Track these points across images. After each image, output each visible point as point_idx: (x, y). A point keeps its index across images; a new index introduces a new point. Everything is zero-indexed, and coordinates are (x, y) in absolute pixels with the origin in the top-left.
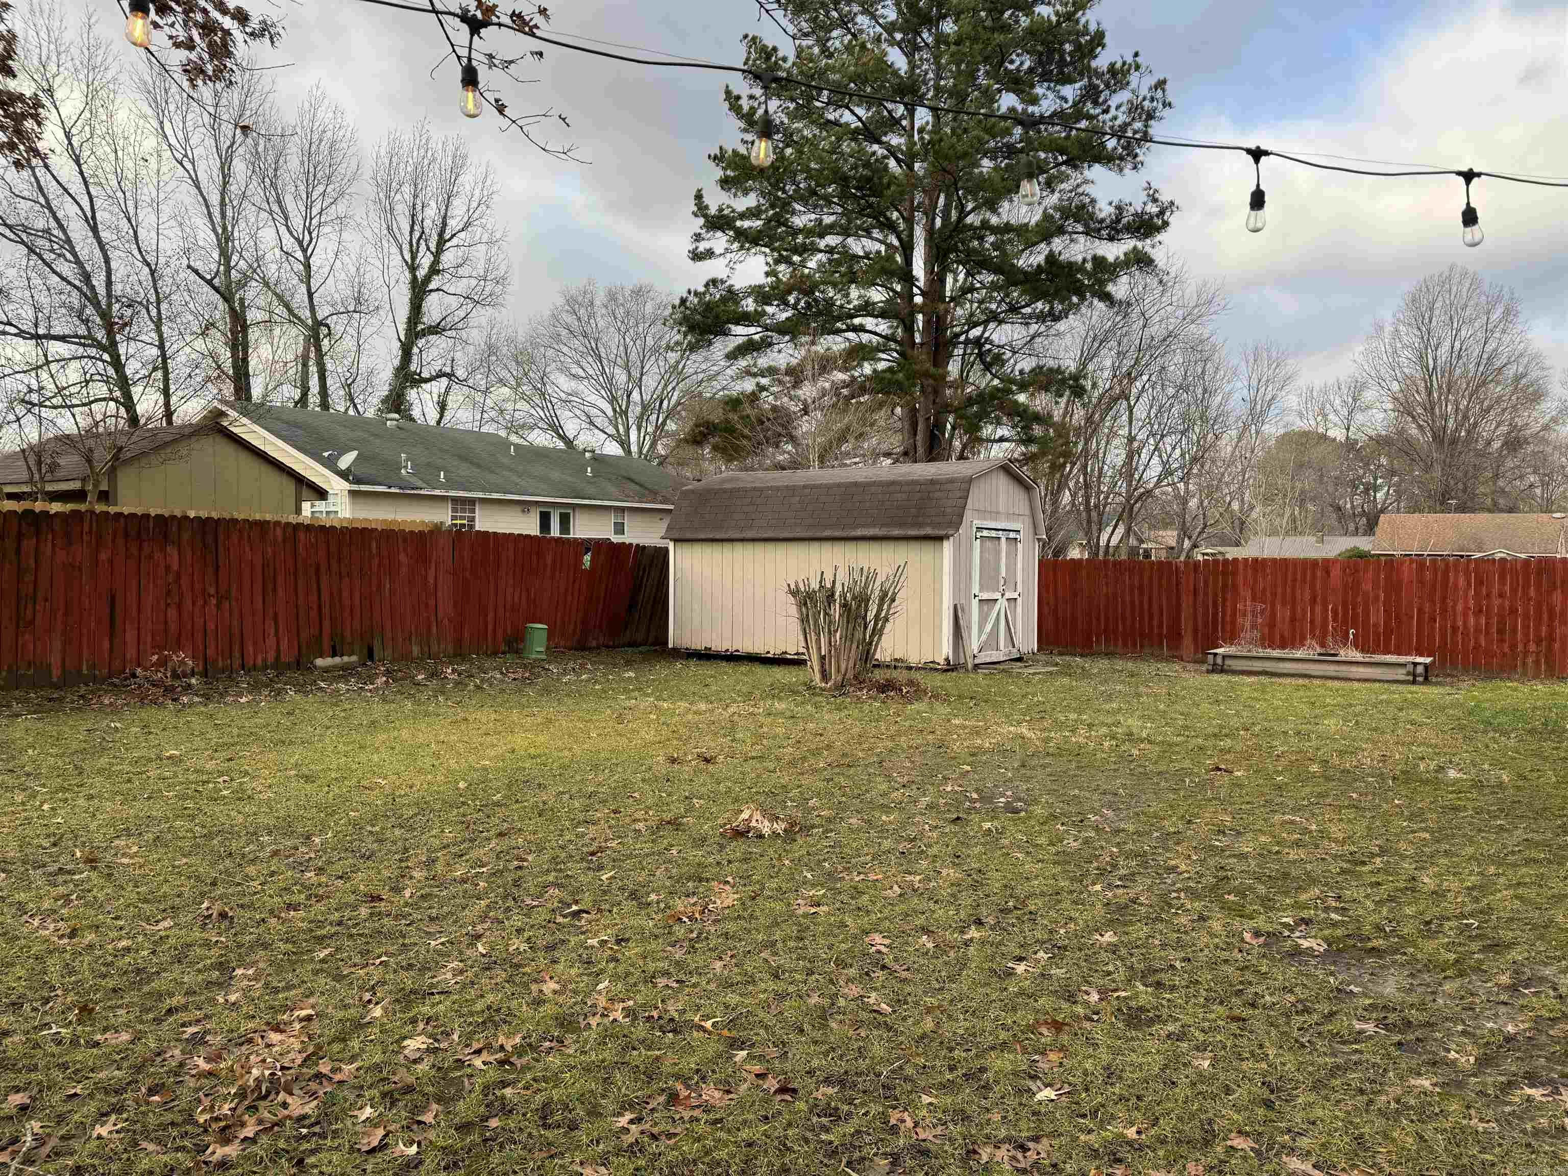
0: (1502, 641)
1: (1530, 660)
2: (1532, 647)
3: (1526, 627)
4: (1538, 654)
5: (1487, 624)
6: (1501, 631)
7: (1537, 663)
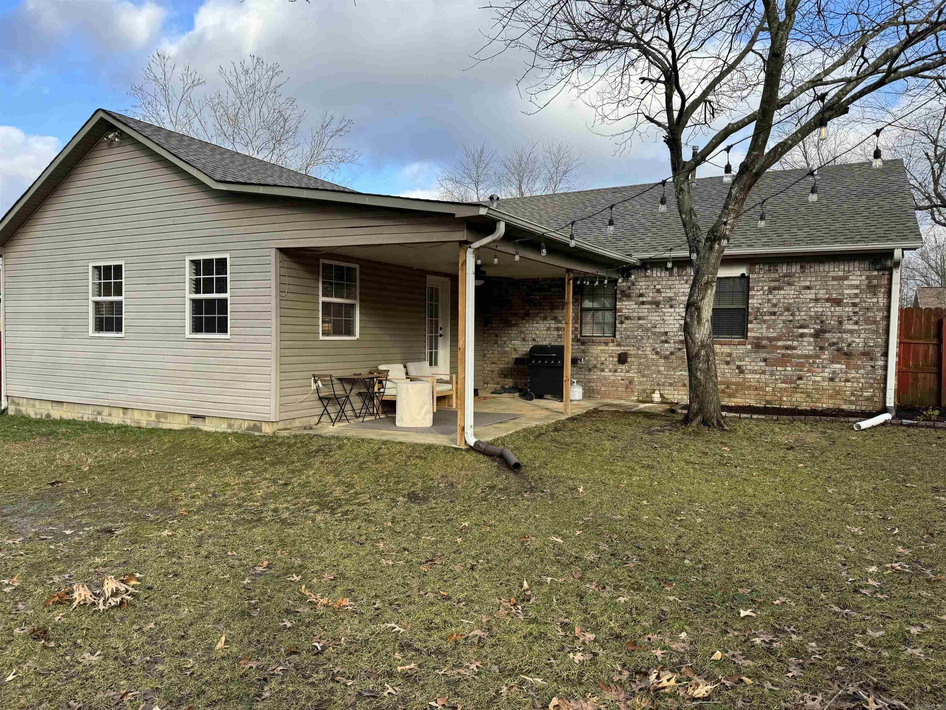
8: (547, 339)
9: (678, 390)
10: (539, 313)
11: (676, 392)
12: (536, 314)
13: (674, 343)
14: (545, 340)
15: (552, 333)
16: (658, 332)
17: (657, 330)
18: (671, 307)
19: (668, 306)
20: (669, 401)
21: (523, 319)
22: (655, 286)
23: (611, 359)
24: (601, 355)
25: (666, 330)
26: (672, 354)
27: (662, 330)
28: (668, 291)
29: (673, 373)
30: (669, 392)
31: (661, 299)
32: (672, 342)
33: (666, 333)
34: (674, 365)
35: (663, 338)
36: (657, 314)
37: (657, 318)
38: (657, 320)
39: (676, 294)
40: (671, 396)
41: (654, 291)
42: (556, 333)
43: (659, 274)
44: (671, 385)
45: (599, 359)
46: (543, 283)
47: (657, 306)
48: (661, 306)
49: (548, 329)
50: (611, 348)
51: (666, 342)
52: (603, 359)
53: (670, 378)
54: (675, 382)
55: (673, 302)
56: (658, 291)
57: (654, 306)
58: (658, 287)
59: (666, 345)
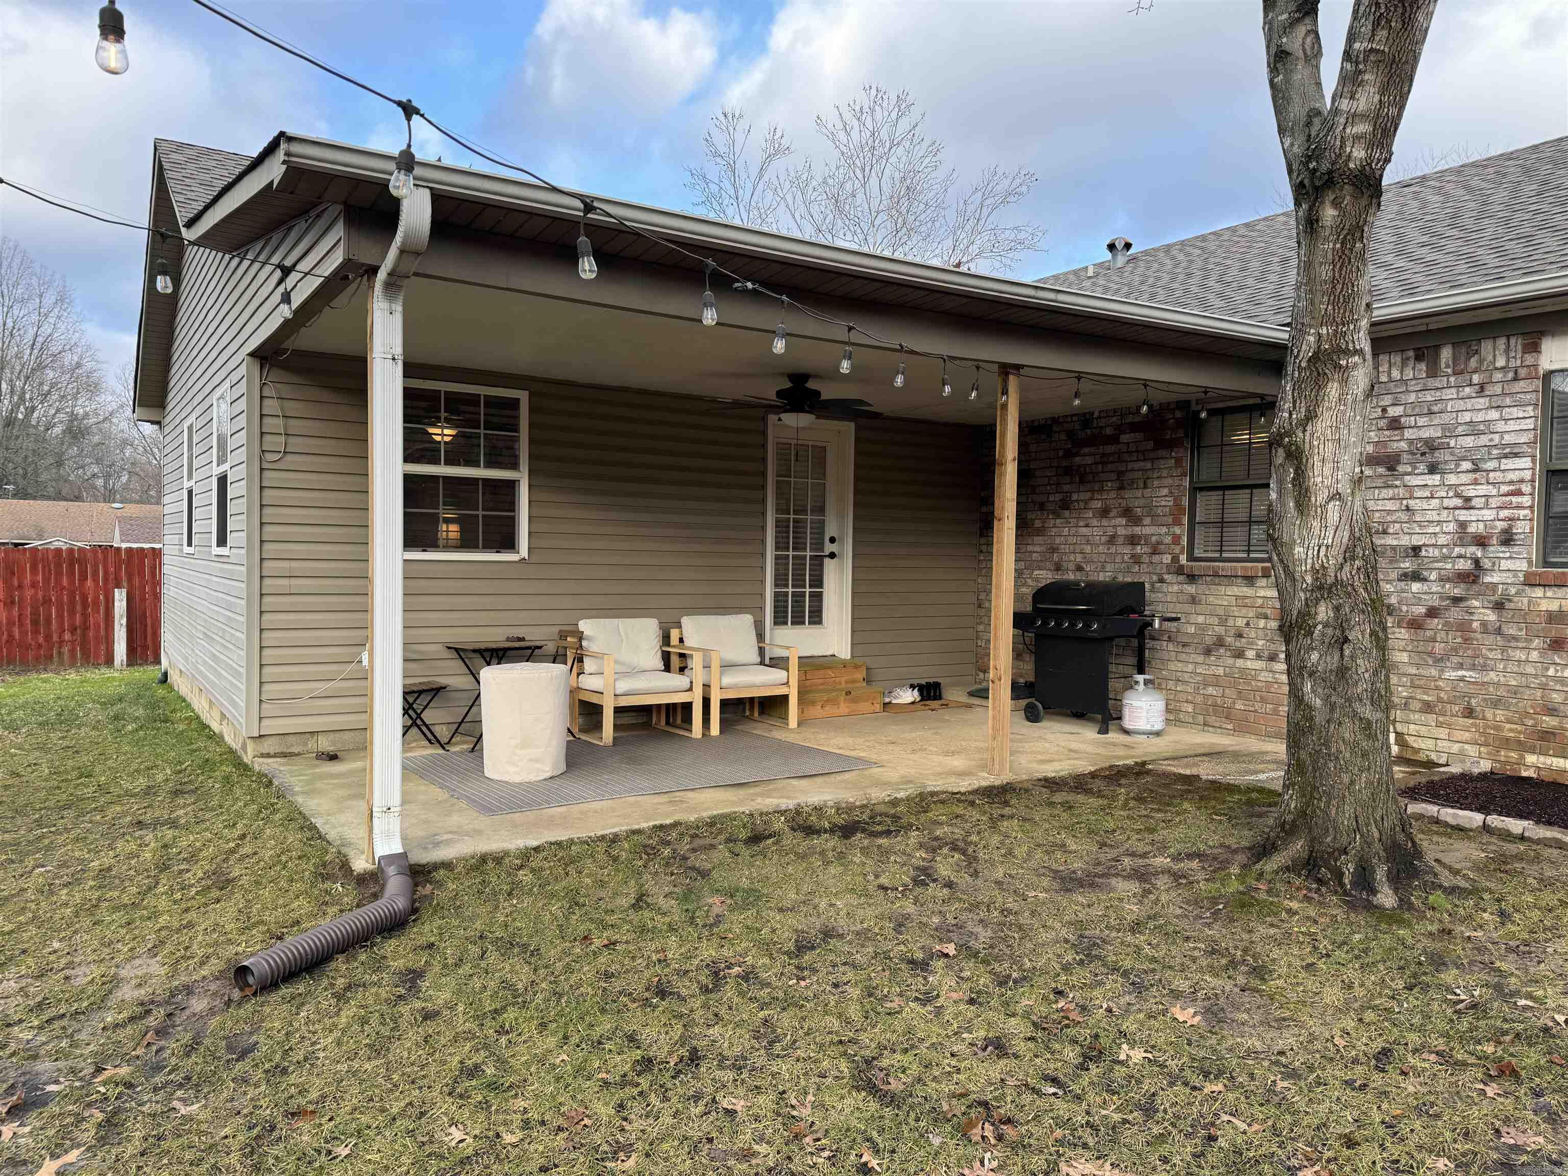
0: (36, 632)
1: (66, 649)
2: (67, 636)
3: (60, 616)
4: (73, 642)
5: (20, 615)
6: (35, 623)
7: (72, 652)
8: (1109, 567)
9: (1449, 726)
10: (1092, 499)
11: (1443, 733)
12: (1086, 502)
13: (1442, 580)
14: (1103, 569)
15: (1120, 549)
16: (1393, 548)
17: (1390, 541)
18: (1432, 469)
19: (1422, 468)
20: (1422, 757)
21: (1058, 516)
22: (1384, 410)
23: (1262, 623)
24: (1235, 611)
25: (1417, 541)
26: (1432, 612)
27: (1405, 541)
28: (1422, 421)
29: (1434, 672)
30: (1423, 730)
31: (1403, 445)
32: (1433, 576)
33: (1416, 550)
34: (1439, 648)
35: (1407, 565)
36: (1390, 492)
37: (1390, 505)
38: (1389, 512)
39: (1449, 431)
40: (1429, 743)
41: (1382, 423)
42: (1127, 550)
43: (1396, 374)
44: (1428, 708)
45: (1231, 622)
46: (1102, 422)
47: (1392, 469)
48: (1401, 468)
49: (1112, 540)
50: (1262, 593)
51: (1416, 576)
52: (1241, 622)
53: (1425, 689)
54: (1440, 700)
55: (1440, 456)
56: (1395, 424)
57: (1381, 470)
58: (1393, 412)
59: (1416, 587)
